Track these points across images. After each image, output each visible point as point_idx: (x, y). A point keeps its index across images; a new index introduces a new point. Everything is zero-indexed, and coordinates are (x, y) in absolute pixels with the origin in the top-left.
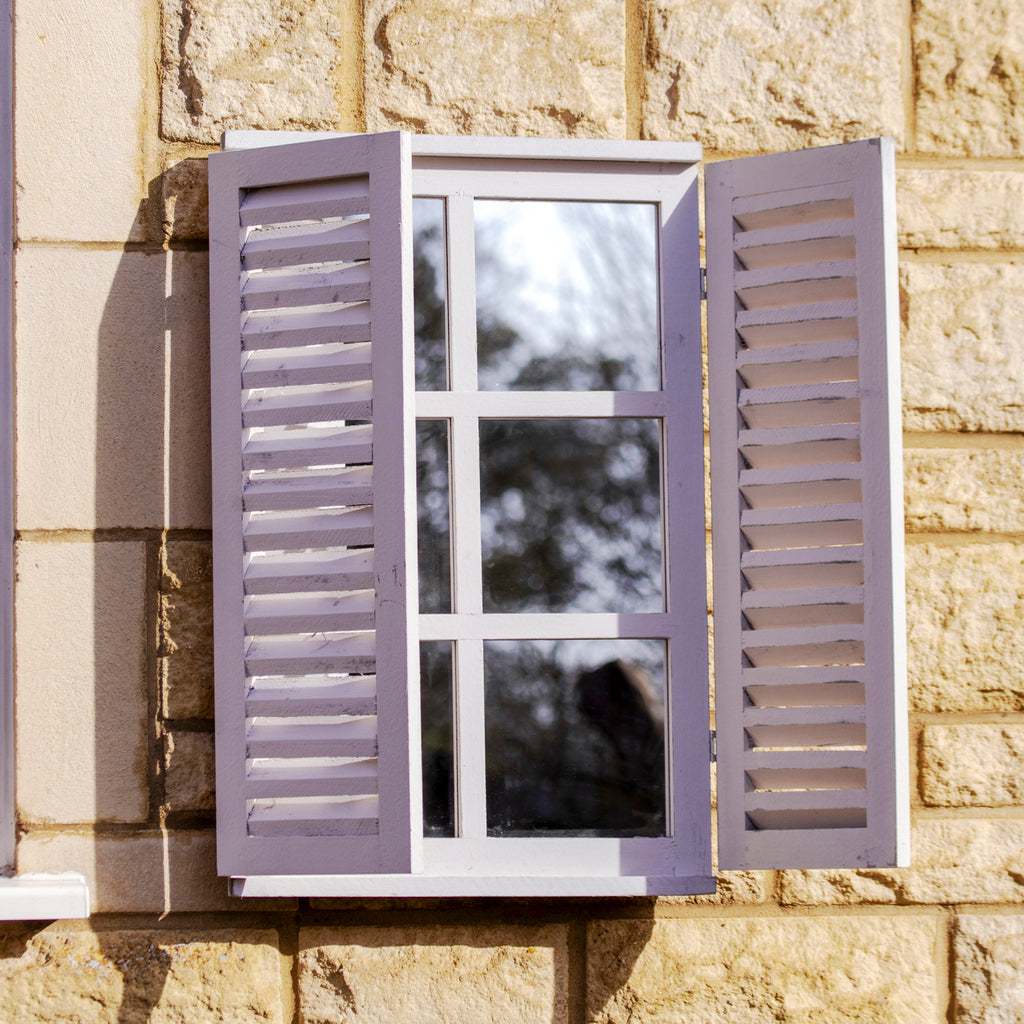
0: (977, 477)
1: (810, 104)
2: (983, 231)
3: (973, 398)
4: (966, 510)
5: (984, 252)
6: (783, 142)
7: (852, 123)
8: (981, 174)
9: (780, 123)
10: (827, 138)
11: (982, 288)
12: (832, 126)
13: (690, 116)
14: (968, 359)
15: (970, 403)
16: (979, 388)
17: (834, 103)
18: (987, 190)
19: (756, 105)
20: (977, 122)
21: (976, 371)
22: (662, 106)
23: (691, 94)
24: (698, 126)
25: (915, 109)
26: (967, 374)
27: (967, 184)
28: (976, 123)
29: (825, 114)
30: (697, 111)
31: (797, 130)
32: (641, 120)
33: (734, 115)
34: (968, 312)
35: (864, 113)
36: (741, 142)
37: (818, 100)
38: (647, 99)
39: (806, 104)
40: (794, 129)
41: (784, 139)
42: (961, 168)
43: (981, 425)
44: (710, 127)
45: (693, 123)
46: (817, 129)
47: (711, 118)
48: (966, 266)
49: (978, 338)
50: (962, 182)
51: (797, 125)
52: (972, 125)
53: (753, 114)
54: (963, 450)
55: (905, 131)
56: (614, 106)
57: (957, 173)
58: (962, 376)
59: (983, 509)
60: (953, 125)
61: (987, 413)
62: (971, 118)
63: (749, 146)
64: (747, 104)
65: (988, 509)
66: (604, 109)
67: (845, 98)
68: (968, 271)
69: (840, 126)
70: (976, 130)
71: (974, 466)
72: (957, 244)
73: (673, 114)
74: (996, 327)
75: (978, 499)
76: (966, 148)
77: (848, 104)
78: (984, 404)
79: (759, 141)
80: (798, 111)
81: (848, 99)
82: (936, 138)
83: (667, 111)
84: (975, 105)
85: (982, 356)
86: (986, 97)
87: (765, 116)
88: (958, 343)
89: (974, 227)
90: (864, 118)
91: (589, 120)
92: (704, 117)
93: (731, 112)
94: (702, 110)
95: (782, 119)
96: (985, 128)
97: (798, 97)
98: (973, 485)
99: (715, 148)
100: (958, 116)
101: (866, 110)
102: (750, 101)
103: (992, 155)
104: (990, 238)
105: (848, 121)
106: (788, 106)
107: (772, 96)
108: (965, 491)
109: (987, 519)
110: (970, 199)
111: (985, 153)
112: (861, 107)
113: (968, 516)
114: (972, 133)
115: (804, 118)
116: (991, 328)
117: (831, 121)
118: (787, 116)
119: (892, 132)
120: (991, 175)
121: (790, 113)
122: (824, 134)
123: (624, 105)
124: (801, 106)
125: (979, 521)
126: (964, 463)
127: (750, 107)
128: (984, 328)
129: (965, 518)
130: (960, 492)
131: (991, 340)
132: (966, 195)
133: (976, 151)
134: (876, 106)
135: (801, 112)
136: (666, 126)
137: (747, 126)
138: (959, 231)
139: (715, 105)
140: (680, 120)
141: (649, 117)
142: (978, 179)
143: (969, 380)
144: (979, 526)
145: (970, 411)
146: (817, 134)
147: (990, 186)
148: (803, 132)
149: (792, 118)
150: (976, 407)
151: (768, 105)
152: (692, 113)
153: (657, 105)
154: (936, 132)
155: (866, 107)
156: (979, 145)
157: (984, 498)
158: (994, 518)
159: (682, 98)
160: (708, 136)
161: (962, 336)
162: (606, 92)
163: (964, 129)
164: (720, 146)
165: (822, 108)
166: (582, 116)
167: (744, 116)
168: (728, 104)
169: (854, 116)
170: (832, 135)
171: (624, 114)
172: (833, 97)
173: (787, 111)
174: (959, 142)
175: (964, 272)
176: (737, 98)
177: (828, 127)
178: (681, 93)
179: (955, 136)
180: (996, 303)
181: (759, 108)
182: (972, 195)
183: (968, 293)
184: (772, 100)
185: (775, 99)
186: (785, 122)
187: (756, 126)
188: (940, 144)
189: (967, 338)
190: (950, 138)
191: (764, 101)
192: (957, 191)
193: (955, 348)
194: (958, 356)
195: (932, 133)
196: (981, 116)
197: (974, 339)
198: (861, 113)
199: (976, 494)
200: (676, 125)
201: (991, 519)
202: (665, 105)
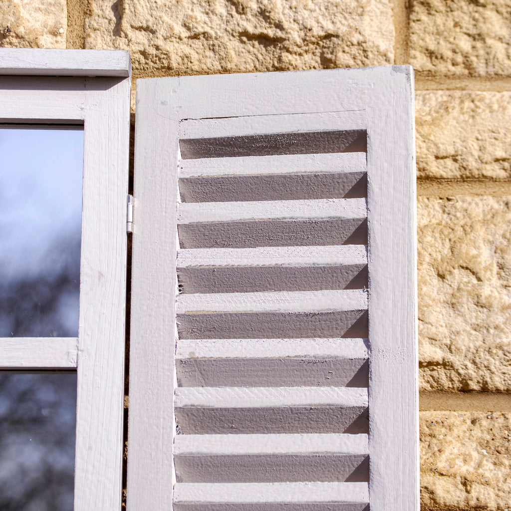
0: (480, 444)
1: (276, 16)
2: (487, 157)
3: (473, 350)
4: (465, 484)
5: (491, 184)
6: (250, 61)
7: (328, 36)
8: (486, 94)
9: (245, 39)
10: (300, 55)
11: (485, 222)
12: (304, 40)
13: (137, 32)
14: (467, 305)
15: (470, 355)
16: (481, 339)
17: (306, 13)
18: (491, 112)
19: (214, 17)
20: (479, 35)
21: (476, 318)
22: (107, 21)
23: (138, 6)
24: (146, 42)
25: (409, 23)
26: (466, 321)
27: (467, 104)
28: (479, 37)
29: (296, 26)
30: (145, 25)
31: (265, 47)
32: (84, 38)
33: (189, 29)
34: (466, 250)
35: (343, 25)
36: (200, 61)
37: (287, 11)
38: (91, 15)
39: (272, 15)
40: (262, 46)
41: (249, 58)
42: (463, 89)
43: (485, 383)
44: (160, 42)
45: (141, 38)
46: (286, 43)
47: (161, 32)
48: (469, 199)
49: (479, 279)
50: (462, 102)
51: (263, 39)
52: (474, 39)
53: (211, 28)
54: (464, 413)
55: (396, 48)
56: (51, 22)
57: (458, 94)
58: (459, 324)
59: (487, 483)
60: (452, 40)
61: (492, 368)
62: (473, 31)
63: (209, 65)
64: (204, 17)
65: (493, 483)
66: (38, 26)
67: (320, 9)
68: (470, 204)
69: (314, 39)
70: (479, 44)
71: (477, 432)
72: (458, 174)
73: (118, 31)
74: (501, 267)
75: (481, 471)
76: (468, 65)
77: (323, 15)
78: (488, 357)
79: (221, 59)
80: (264, 24)
81: (323, 9)
82: (431, 54)
83: (113, 26)
84: (477, 16)
85: (483, 300)
86: (490, 6)
87: (226, 30)
88: (455, 285)
89: (476, 154)
90: (342, 30)
91: (17, 36)
92: (153, 32)
93: (185, 25)
94: (150, 24)
95: (245, 33)
96: (489, 41)
97: (263, 7)
98: (475, 455)
99: (169, 68)
100: (458, 29)
101: (344, 21)
102: (207, 14)
103: (500, 72)
104: (496, 166)
105: (323, 34)
106: (253, 19)
107: (233, 7)
108: (465, 461)
109: (493, 496)
110: (471, 121)
111: (491, 70)
112: (339, 17)
113: (468, 492)
114: (474, 47)
115: (271, 32)
116: (495, 269)
117: (302, 34)
118: (251, 30)
119: (378, 47)
120: (498, 95)
121: (256, 27)
122: (296, 49)
123: (64, 21)
124: (267, 18)
125: (482, 497)
126: (465, 427)
127: (207, 19)
128: (486, 269)
129: (464, 494)
130: (459, 462)
131: (495, 281)
132: (466, 117)
133: (481, 69)
134: (357, 18)
135: (267, 25)
136: (111, 44)
137: (205, 42)
138: (459, 158)
139: (166, 18)
140: (126, 36)
141: (92, 35)
142: (482, 100)
143: (468, 328)
144: (483, 503)
145: (470, 365)
146: (288, 51)
147: (496, 107)
148: (271, 48)
149: (258, 31)
150: (477, 360)
151: (229, 18)
152: (140, 28)
153: (101, 20)
154: (432, 47)
155: (345, 18)
156: (483, 61)
157: (488, 470)
158: (501, 494)
159: (127, 11)
160: (158, 53)
161: (459, 277)
162: (42, 7)
163: (465, 44)
164: (174, 65)
165: (292, 20)
166: (9, 31)
167: (200, 30)
168: (181, 17)
169: (330, 28)
170: (306, 52)
171: (63, 30)
172: (305, 7)
173: (252, 25)
174: (460, 59)
175: (465, 205)
176: (192, 10)
177: (299, 41)
178: (126, 6)
179: (454, 52)
180: (501, 239)
181: (218, 22)
182: (473, 117)
183: (468, 229)
184: (234, 13)
185: (237, 12)
186: (251, 37)
187: (216, 42)
188: (436, 62)
189: (465, 280)
190: (448, 54)
191: (225, 13)
192: (455, 113)
193: (450, 291)
194: (454, 301)
195: (427, 50)
196: (484, 28)
197: (475, 281)
198: (338, 25)
199: (479, 465)
200: (121, 42)
201: (497, 495)
202: (110, 20)
